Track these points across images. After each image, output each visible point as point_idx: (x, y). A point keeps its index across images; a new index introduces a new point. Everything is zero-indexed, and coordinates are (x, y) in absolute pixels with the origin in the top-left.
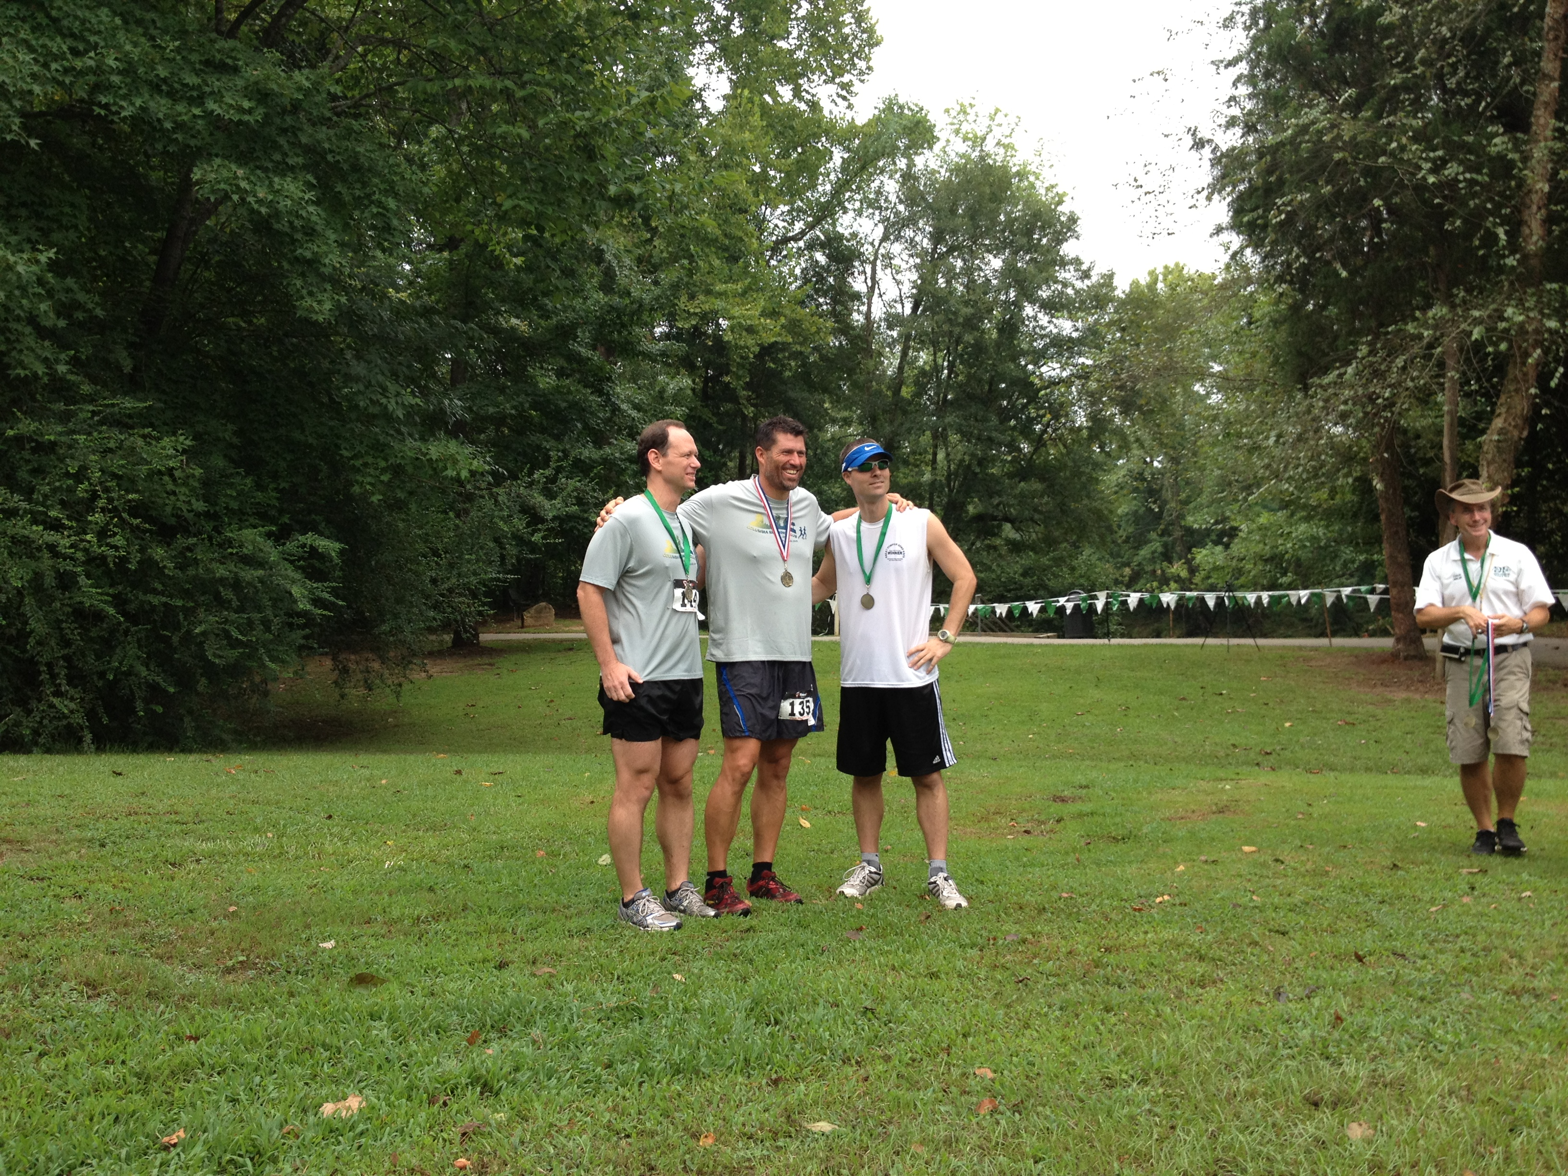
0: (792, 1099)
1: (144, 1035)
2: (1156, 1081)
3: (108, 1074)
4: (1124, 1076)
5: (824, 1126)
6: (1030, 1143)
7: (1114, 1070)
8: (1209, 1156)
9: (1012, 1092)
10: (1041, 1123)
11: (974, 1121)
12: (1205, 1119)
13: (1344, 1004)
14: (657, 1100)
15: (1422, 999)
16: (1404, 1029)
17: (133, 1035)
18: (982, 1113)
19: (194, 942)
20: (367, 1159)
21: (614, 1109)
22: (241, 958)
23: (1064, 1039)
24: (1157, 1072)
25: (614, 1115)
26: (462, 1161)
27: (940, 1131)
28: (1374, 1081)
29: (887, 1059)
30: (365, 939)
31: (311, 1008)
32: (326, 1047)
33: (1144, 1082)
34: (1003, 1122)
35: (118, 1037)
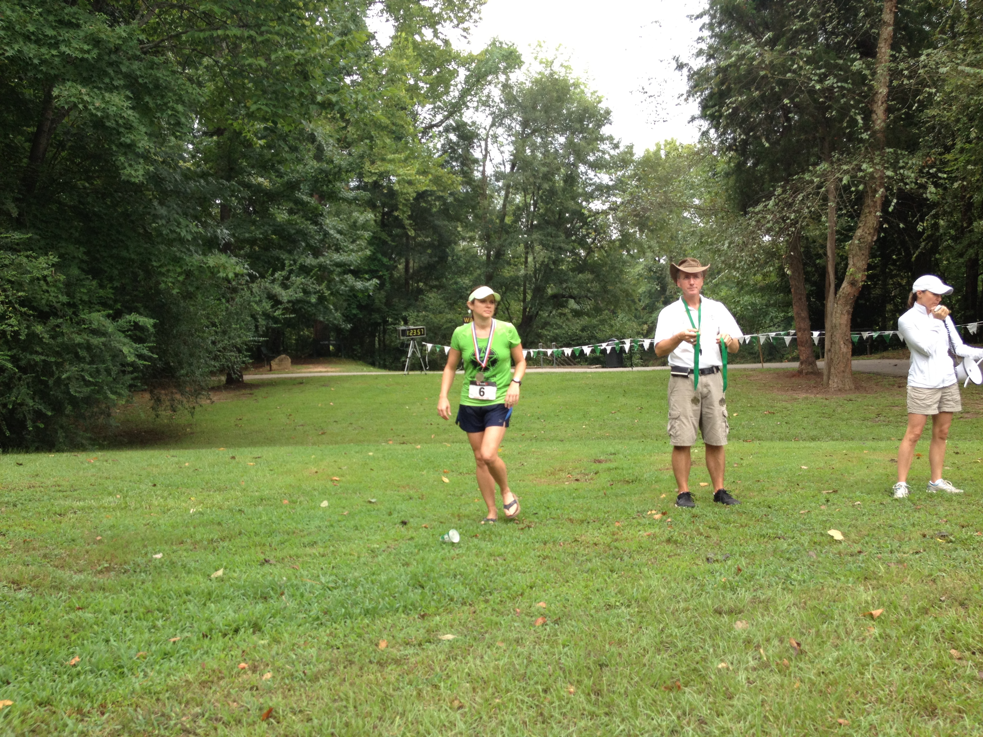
0: (433, 624)
1: (51, 608)
2: (634, 604)
3: (31, 629)
4: (618, 604)
5: (450, 637)
6: (562, 638)
7: (613, 600)
8: (658, 640)
9: (555, 614)
10: (570, 629)
11: (532, 629)
12: (659, 622)
13: (743, 562)
14: (356, 629)
15: (788, 559)
16: (775, 573)
17: (44, 609)
18: (537, 625)
19: (77, 558)
20: (188, 667)
21: (331, 634)
22: (106, 565)
23: (586, 587)
24: (636, 601)
25: (331, 637)
26: (243, 665)
27: (514, 635)
28: (755, 600)
29: (487, 601)
30: (180, 552)
31: (151, 589)
32: (160, 610)
33: (629, 606)
34: (548, 629)
35: (35, 610)
